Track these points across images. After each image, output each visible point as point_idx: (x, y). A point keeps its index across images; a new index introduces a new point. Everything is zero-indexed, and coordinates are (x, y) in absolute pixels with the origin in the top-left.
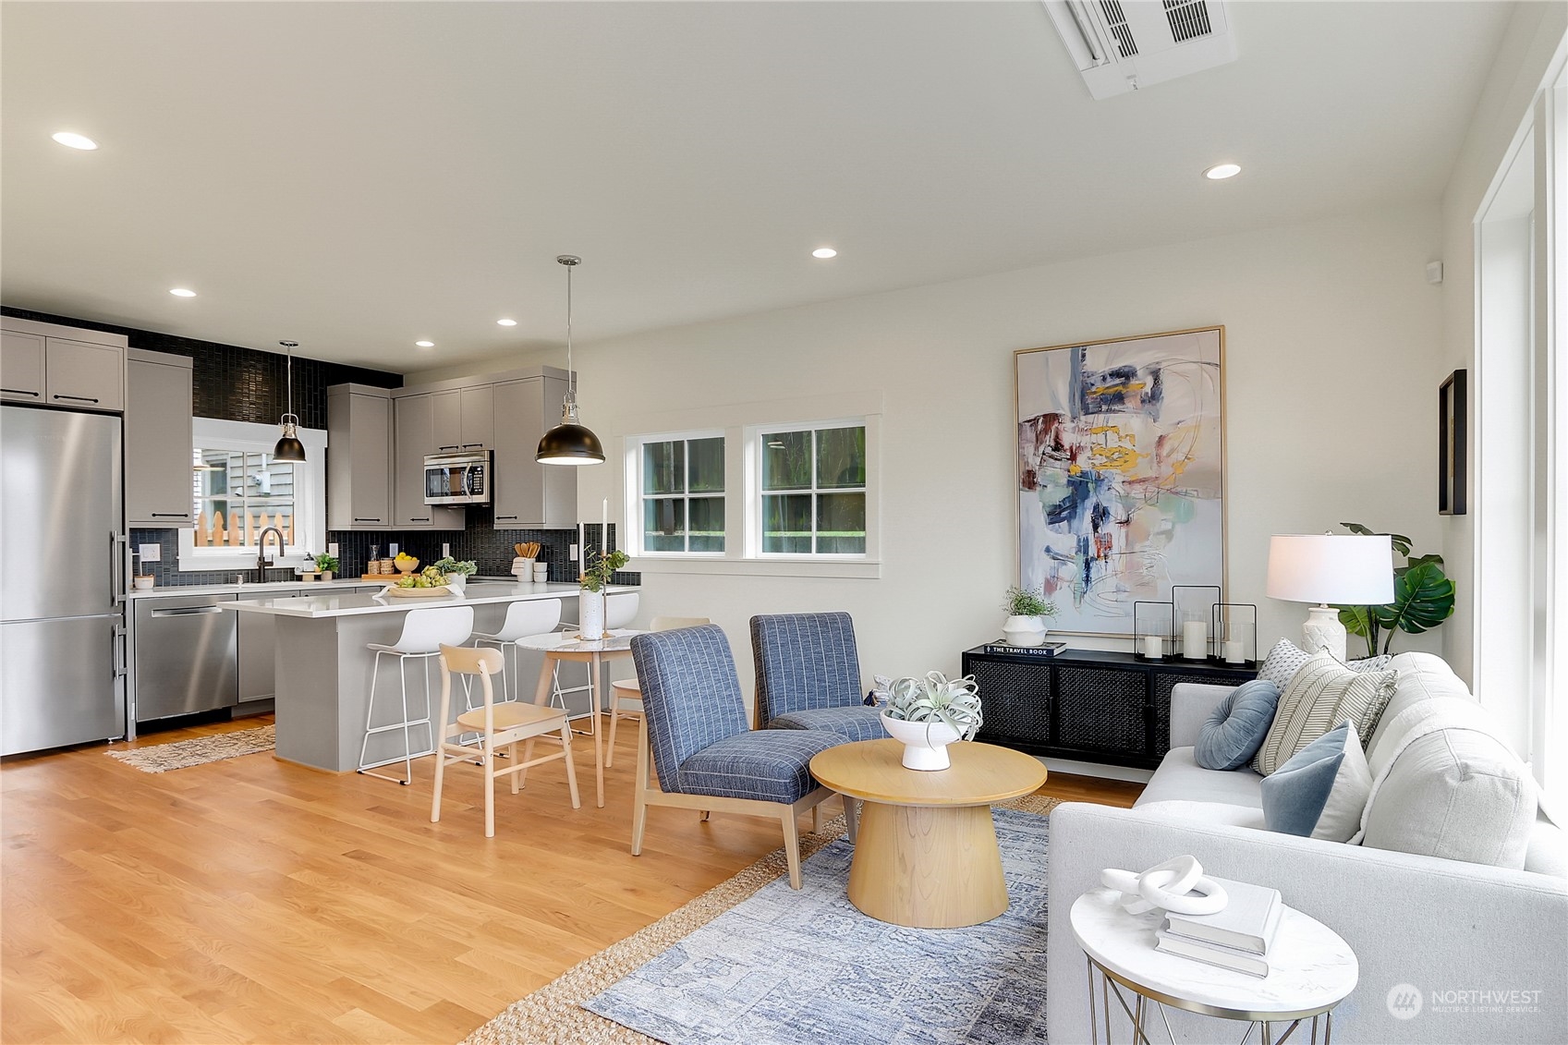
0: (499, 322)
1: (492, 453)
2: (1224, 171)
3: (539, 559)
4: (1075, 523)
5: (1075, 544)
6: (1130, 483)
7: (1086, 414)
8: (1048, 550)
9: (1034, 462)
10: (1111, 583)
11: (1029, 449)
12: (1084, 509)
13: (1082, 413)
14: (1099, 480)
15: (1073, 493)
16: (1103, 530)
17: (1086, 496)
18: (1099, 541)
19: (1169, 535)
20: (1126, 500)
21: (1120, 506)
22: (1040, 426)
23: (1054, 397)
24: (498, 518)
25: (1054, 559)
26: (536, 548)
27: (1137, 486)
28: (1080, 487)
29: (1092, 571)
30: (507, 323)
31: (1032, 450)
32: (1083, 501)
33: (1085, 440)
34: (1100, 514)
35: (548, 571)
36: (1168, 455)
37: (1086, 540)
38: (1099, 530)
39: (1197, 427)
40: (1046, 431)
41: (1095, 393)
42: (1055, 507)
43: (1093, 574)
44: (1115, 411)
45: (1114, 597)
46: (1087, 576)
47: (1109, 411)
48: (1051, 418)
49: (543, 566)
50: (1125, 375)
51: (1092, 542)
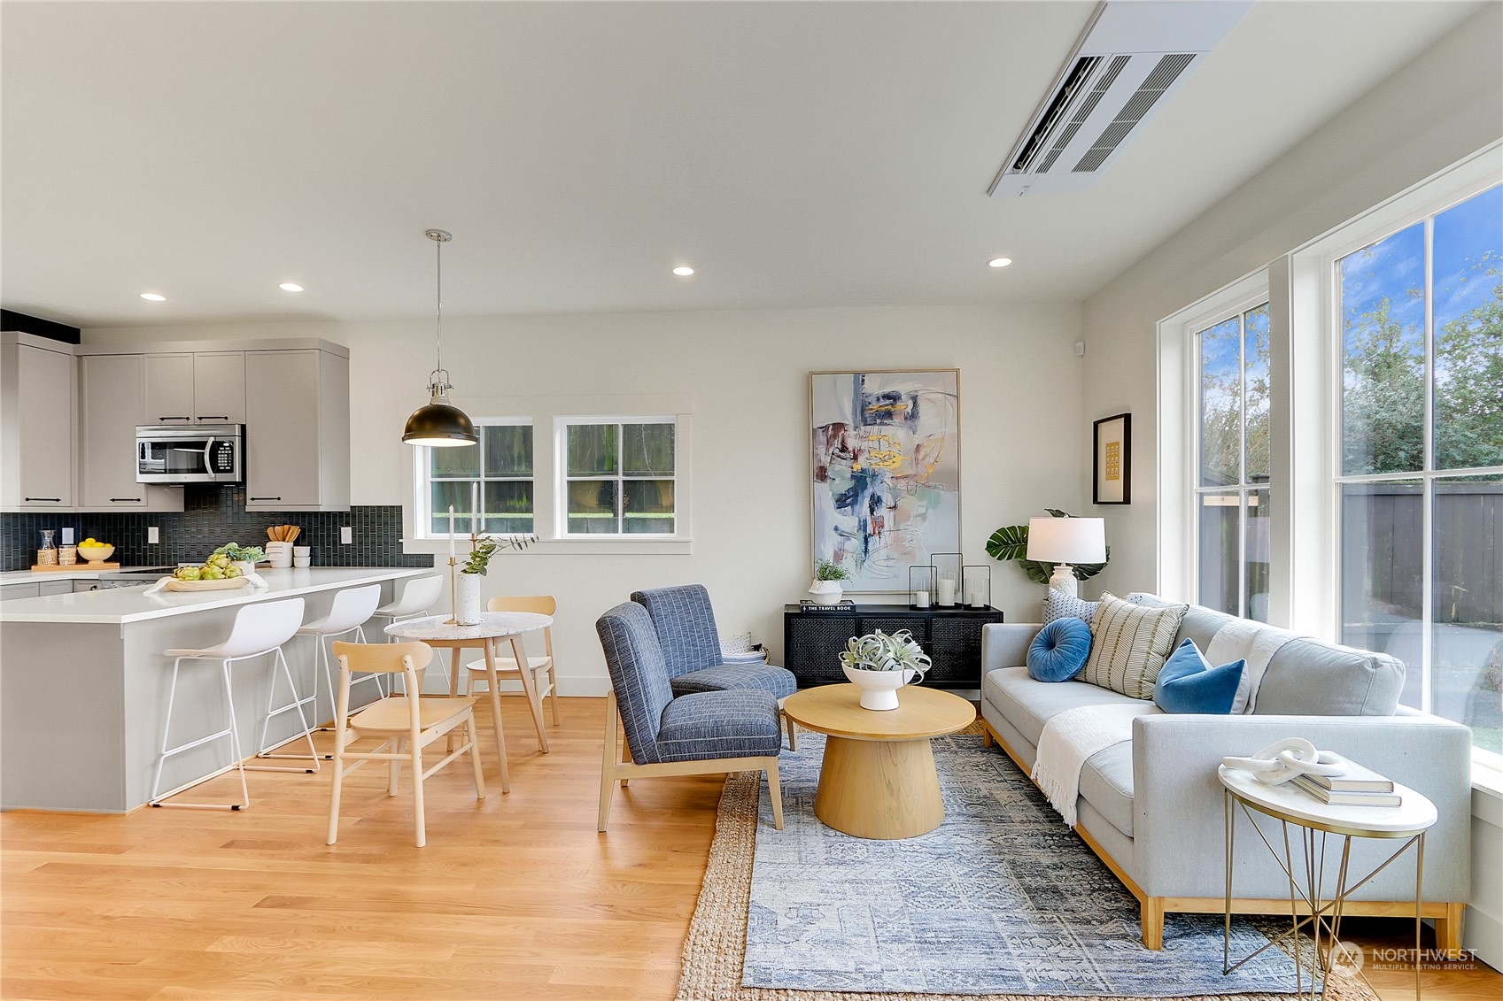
0: (281, 286)
1: (243, 427)
2: (1000, 263)
3: (296, 543)
4: (857, 508)
5: (857, 524)
6: (897, 478)
7: (865, 425)
8: (836, 529)
9: (825, 460)
10: (883, 553)
11: (822, 450)
12: (864, 497)
13: (862, 424)
14: (874, 476)
15: (855, 485)
16: (878, 513)
17: (865, 487)
18: (874, 522)
19: (923, 516)
20: (893, 490)
21: (890, 495)
22: (830, 432)
23: (841, 410)
24: (253, 499)
25: (841, 535)
26: (295, 531)
27: (902, 481)
28: (861, 480)
29: (869, 544)
30: (291, 287)
31: (824, 450)
32: (863, 491)
33: (864, 445)
34: (876, 501)
35: (311, 555)
36: (923, 459)
37: (865, 521)
38: (875, 513)
39: (943, 439)
40: (835, 436)
41: (872, 409)
42: (842, 495)
43: (870, 547)
44: (885, 424)
45: (885, 563)
46: (866, 548)
47: (880, 424)
48: (839, 427)
49: (304, 551)
50: (893, 398)
51: (869, 522)
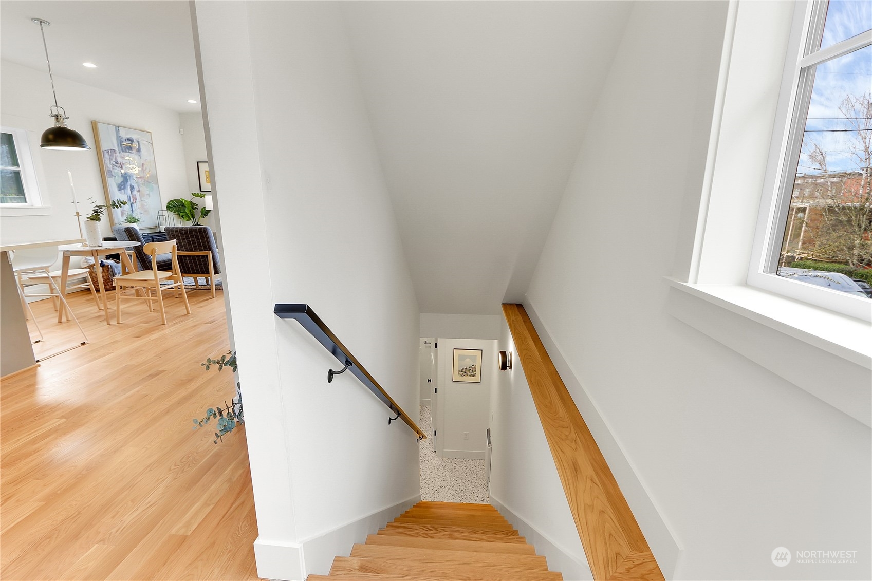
4: (126, 190)
5: (127, 198)
6: (138, 178)
7: (123, 152)
9: (110, 167)
10: (138, 211)
12: (127, 186)
13: (121, 151)
14: (130, 176)
15: (123, 180)
16: (134, 193)
17: (127, 181)
18: (133, 197)
19: (149, 195)
20: (137, 183)
21: (136, 185)
22: (110, 153)
23: (113, 143)
27: (140, 179)
28: (125, 178)
29: (133, 207)
31: (109, 162)
32: (127, 183)
33: (124, 161)
34: (132, 188)
36: (145, 170)
37: (130, 197)
39: (150, 162)
40: (112, 155)
41: (124, 145)
42: (119, 184)
45: (140, 216)
46: (132, 209)
47: (129, 152)
48: (113, 151)
50: (131, 140)
51: (131, 197)
